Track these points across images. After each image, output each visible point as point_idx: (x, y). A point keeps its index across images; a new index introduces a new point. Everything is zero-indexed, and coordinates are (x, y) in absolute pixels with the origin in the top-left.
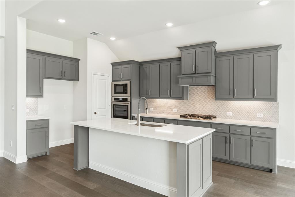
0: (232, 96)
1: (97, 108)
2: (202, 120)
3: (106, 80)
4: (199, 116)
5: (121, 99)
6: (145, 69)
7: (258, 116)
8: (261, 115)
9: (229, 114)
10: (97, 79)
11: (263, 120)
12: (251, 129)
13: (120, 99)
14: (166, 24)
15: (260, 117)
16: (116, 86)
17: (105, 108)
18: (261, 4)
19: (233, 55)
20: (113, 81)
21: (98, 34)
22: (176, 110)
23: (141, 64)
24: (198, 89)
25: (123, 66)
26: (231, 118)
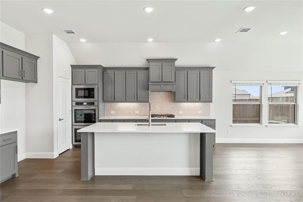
0: (187, 99)
1: (61, 114)
2: (165, 118)
3: (67, 83)
4: (163, 116)
5: (86, 103)
6: (110, 75)
7: (199, 113)
8: (200, 112)
9: (181, 112)
10: (61, 82)
11: (202, 115)
12: (202, 121)
13: (84, 103)
14: (147, 39)
15: (200, 113)
16: (77, 90)
17: (67, 114)
18: (216, 40)
19: (187, 70)
20: (72, 84)
21: (73, 33)
22: (138, 112)
23: (104, 70)
24: (161, 94)
25: (87, 70)
26: (182, 115)
